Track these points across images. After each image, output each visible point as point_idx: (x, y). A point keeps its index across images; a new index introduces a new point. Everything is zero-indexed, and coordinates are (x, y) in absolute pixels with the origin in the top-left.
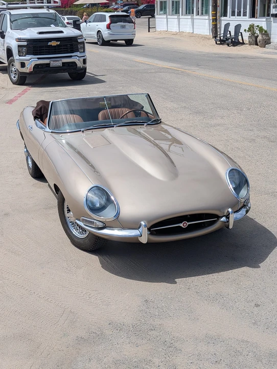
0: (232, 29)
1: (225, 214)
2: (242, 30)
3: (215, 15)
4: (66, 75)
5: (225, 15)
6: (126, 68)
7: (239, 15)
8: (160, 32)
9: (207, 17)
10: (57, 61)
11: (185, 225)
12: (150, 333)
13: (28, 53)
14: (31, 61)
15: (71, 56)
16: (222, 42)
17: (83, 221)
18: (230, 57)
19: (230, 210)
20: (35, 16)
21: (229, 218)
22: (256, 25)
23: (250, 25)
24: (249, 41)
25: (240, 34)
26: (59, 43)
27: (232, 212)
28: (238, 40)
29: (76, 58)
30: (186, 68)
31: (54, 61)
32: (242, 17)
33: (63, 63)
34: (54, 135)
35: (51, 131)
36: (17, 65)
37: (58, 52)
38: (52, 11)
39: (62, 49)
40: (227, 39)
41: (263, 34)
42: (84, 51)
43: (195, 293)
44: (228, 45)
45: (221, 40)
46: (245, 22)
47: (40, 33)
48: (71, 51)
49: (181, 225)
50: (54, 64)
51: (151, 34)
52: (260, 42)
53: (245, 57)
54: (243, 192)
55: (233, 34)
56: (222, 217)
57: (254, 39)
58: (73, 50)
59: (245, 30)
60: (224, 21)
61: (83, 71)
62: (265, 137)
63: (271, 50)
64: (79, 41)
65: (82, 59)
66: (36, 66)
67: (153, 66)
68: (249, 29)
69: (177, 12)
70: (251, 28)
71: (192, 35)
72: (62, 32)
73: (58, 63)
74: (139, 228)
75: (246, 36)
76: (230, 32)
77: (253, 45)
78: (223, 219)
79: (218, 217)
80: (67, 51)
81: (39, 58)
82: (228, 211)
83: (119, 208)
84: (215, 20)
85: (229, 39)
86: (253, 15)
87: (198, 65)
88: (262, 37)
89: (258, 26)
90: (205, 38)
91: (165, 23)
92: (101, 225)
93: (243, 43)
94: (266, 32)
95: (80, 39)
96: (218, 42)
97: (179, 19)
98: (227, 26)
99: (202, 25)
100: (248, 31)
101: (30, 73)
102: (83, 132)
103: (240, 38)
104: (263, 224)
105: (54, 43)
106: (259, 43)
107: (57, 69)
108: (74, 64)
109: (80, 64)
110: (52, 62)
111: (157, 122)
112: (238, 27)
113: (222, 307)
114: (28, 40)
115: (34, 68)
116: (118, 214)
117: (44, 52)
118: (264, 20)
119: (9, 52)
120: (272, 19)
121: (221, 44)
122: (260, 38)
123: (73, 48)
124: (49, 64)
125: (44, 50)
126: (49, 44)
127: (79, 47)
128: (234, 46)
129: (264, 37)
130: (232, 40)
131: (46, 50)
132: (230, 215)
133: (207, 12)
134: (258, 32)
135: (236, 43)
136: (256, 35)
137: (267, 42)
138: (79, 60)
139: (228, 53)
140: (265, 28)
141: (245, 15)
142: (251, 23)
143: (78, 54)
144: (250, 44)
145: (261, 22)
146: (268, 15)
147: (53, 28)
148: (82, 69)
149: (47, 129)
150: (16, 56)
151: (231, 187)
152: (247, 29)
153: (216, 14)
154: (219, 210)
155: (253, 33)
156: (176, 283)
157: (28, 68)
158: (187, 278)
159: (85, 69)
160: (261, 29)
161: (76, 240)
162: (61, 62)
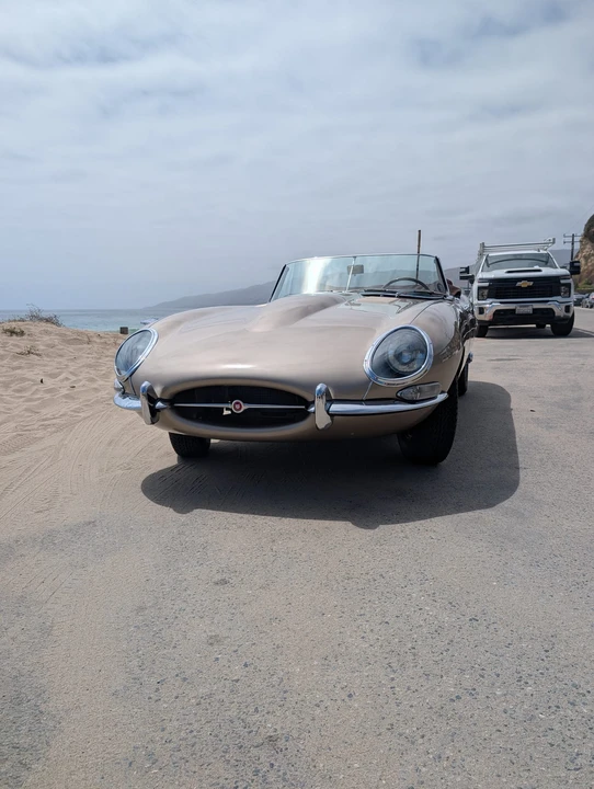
10: (525, 306)
11: (237, 407)
13: (489, 297)
14: (492, 306)
15: (547, 301)
19: (318, 388)
26: (531, 283)
31: (521, 307)
33: (534, 310)
36: (476, 312)
37: (529, 295)
39: (535, 291)
47: (510, 272)
48: (548, 294)
49: (231, 406)
50: (520, 310)
58: (551, 294)
64: (563, 281)
65: (563, 306)
66: (497, 313)
72: (540, 271)
73: (528, 309)
79: (307, 403)
80: (543, 294)
81: (501, 303)
95: (564, 279)
101: (491, 323)
105: (525, 283)
107: (525, 318)
108: (551, 311)
109: (560, 312)
110: (518, 308)
114: (490, 280)
115: (494, 314)
116: (134, 369)
123: (552, 291)
124: (514, 310)
125: (509, 292)
126: (519, 284)
127: (562, 290)
131: (512, 292)
132: (316, 400)
138: (559, 306)
143: (559, 298)
148: (565, 319)
150: (475, 300)
157: (487, 316)
162: (531, 308)
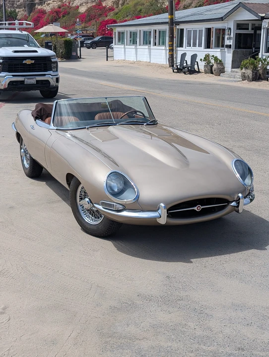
0: (188, 59)
1: (235, 199)
2: (198, 60)
3: (171, 45)
4: (38, 93)
5: (181, 46)
6: (93, 89)
7: (194, 45)
8: (118, 61)
9: (163, 48)
10: (31, 79)
11: (199, 208)
12: (179, 302)
13: (3, 70)
14: (6, 78)
15: (45, 75)
16: (179, 70)
17: (103, 204)
18: (189, 84)
19: (240, 195)
20: (8, 36)
21: (239, 203)
22: (211, 55)
23: (206, 55)
24: (205, 70)
25: (196, 63)
26: (33, 62)
27: (242, 197)
28: (194, 69)
29: (49, 76)
30: (151, 91)
31: (28, 79)
32: (197, 48)
33: (37, 81)
34: (58, 131)
35: (56, 128)
37: (32, 70)
38: (24, 33)
39: (36, 67)
40: (184, 68)
41: (218, 63)
42: (57, 71)
43: (212, 270)
44: (185, 73)
45: (178, 69)
46: (201, 52)
47: (16, 52)
48: (44, 69)
49: (195, 208)
50: (28, 81)
51: (109, 63)
52: (215, 70)
53: (202, 84)
54: (248, 181)
55: (189, 63)
56: (232, 202)
57: (209, 67)
58: (47, 69)
59: (201, 60)
60: (180, 51)
61: (55, 89)
62: (241, 147)
63: (226, 78)
64: (53, 60)
65: (55, 78)
66: (11, 83)
67: (119, 88)
68: (204, 58)
69: (134, 42)
70: (207, 58)
71: (149, 64)
72: (36, 51)
73: (33, 81)
74: (158, 210)
75: (202, 65)
76: (186, 61)
77: (209, 73)
78: (233, 204)
79: (229, 202)
80: (41, 69)
81: (13, 76)
82: (238, 197)
83: (138, 192)
84: (171, 50)
85: (186, 68)
86: (208, 46)
87: (161, 89)
88: (217, 66)
89: (213, 56)
90: (162, 67)
91: (122, 53)
92: (121, 207)
93: (199, 72)
94: (220, 61)
95: (53, 59)
96: (175, 71)
97: (136, 49)
98: (184, 55)
99: (159, 55)
100: (204, 60)
101: (5, 90)
102: (88, 129)
103: (196, 67)
104: (260, 216)
105: (28, 62)
106: (214, 72)
107: (31, 87)
108: (47, 82)
109: (53, 82)
110: (26, 80)
111: (154, 123)
112: (194, 57)
113: (241, 281)
114: (4, 58)
115: (8, 84)
116: (138, 197)
117: (19, 70)
118: (219, 50)
120: (226, 49)
121: (178, 72)
122: (215, 66)
123: (46, 67)
124: (23, 82)
125: (18, 67)
126: (24, 62)
127: (53, 66)
128: (190, 74)
129: (219, 66)
130: (188, 68)
131: (21, 67)
132: (241, 200)
133: (164, 43)
134: (213, 61)
135: (192, 71)
136: (211, 64)
137: (221, 71)
138: (52, 78)
139: (186, 80)
140: (219, 58)
141: (200, 45)
142: (206, 53)
143: (51, 72)
144: (206, 72)
145: (216, 52)
146: (223, 46)
147: (26, 48)
148: (54, 88)
149: (52, 127)
151: (238, 175)
152: (203, 59)
153: (173, 44)
154: (230, 195)
155: (209, 62)
156: (192, 262)
157: (3, 85)
158: (201, 259)
159: (57, 88)
160: (216, 59)
161: (89, 227)
162: (35, 80)
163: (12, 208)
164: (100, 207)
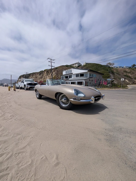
14: (29, 86)
35: (48, 85)
36: (26, 87)
47: (31, 82)
66: (30, 87)
92: (80, 99)
95: (37, 83)
101: (29, 88)
105: (33, 84)
114: (28, 83)
119: (25, 85)
124: (32, 87)
125: (31, 85)
147: (33, 82)
150: (26, 86)
157: (29, 87)
163: (37, 105)
164: (72, 100)
